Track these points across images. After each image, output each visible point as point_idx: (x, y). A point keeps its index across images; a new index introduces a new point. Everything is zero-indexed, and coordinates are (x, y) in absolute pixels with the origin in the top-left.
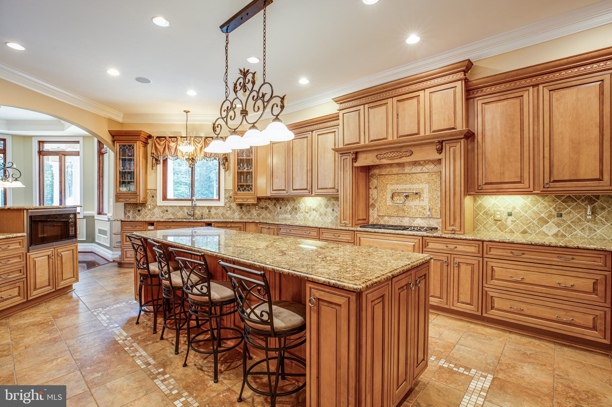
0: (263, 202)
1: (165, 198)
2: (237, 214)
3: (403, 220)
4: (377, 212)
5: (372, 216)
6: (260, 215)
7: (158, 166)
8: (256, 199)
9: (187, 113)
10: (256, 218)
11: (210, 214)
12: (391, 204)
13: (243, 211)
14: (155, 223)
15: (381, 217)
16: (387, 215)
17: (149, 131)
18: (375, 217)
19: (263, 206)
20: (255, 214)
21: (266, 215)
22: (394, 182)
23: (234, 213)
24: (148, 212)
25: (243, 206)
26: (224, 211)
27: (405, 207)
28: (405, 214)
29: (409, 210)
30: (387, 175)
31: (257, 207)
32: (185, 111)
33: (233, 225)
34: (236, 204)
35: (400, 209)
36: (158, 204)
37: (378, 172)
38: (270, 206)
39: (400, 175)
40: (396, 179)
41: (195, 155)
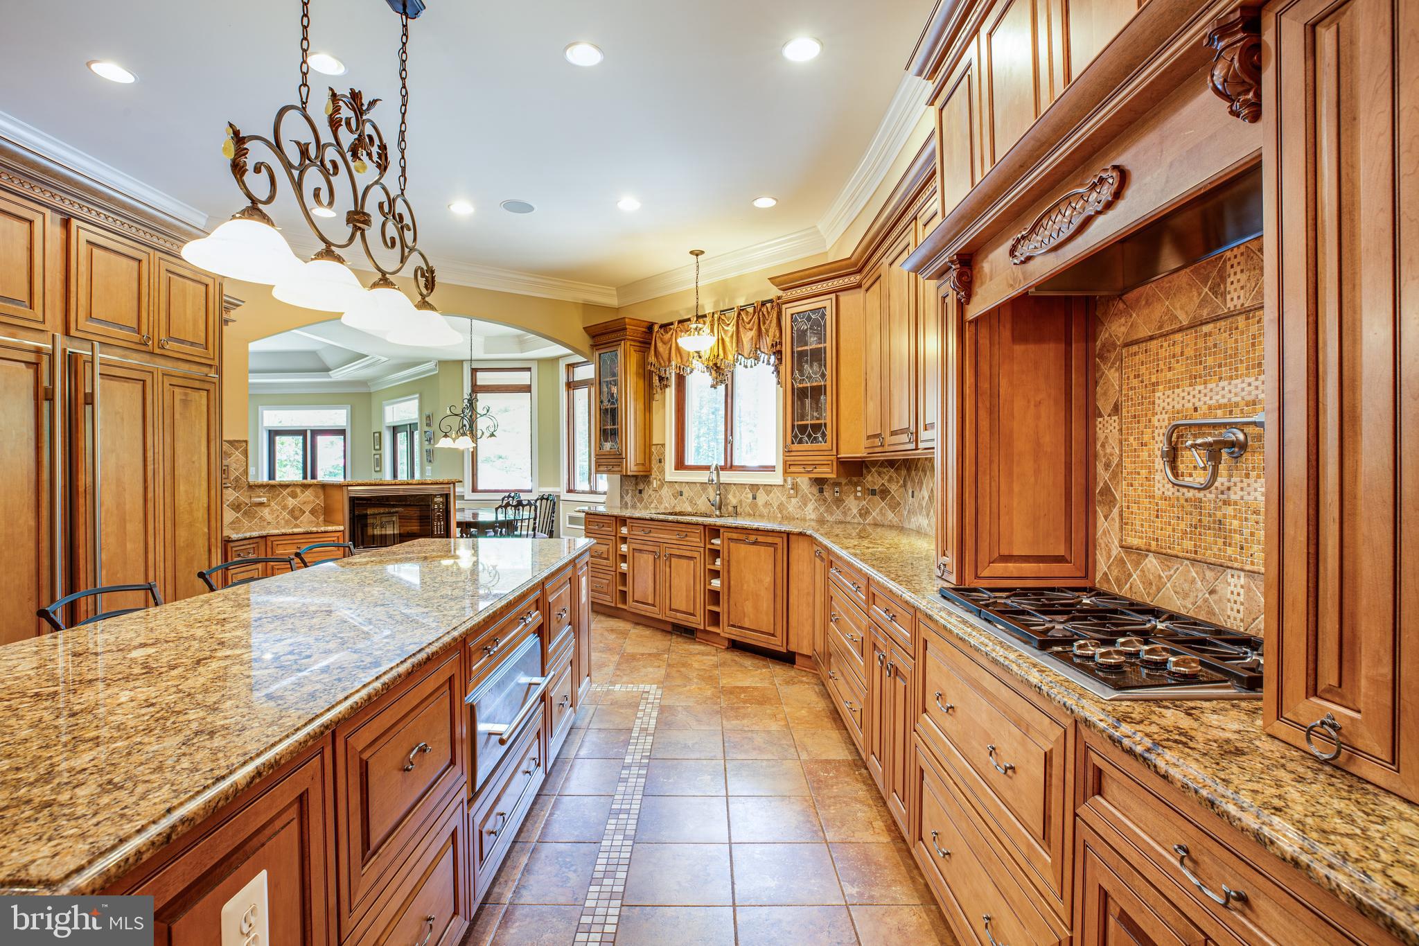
0: (876, 475)
1: (680, 465)
2: (810, 506)
3: (1220, 586)
4: (1121, 529)
5: (1103, 545)
6: (868, 512)
7: (668, 390)
8: (835, 464)
9: (697, 255)
10: (856, 521)
11: (756, 505)
12: (1170, 491)
13: (825, 500)
14: (628, 521)
15: (1134, 557)
16: (1153, 547)
17: (649, 316)
18: (1114, 553)
19: (876, 487)
20: (855, 511)
21: (884, 515)
22: (1179, 367)
23: (805, 505)
24: (654, 495)
25: (826, 486)
26: (784, 499)
27: (1229, 510)
28: (1230, 550)
29: (1246, 531)
30: (1151, 338)
31: (859, 488)
32: (692, 253)
33: (761, 539)
34: (810, 479)
35: (1206, 520)
36: (668, 478)
37: (1123, 329)
38: (893, 488)
39: (1206, 329)
40: (1190, 352)
41: (721, 356)
